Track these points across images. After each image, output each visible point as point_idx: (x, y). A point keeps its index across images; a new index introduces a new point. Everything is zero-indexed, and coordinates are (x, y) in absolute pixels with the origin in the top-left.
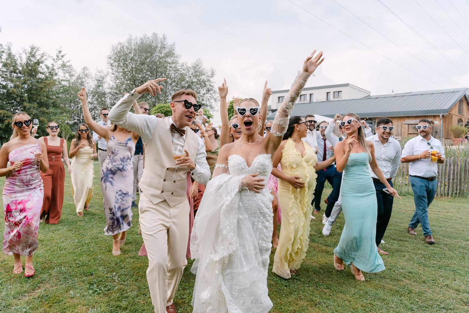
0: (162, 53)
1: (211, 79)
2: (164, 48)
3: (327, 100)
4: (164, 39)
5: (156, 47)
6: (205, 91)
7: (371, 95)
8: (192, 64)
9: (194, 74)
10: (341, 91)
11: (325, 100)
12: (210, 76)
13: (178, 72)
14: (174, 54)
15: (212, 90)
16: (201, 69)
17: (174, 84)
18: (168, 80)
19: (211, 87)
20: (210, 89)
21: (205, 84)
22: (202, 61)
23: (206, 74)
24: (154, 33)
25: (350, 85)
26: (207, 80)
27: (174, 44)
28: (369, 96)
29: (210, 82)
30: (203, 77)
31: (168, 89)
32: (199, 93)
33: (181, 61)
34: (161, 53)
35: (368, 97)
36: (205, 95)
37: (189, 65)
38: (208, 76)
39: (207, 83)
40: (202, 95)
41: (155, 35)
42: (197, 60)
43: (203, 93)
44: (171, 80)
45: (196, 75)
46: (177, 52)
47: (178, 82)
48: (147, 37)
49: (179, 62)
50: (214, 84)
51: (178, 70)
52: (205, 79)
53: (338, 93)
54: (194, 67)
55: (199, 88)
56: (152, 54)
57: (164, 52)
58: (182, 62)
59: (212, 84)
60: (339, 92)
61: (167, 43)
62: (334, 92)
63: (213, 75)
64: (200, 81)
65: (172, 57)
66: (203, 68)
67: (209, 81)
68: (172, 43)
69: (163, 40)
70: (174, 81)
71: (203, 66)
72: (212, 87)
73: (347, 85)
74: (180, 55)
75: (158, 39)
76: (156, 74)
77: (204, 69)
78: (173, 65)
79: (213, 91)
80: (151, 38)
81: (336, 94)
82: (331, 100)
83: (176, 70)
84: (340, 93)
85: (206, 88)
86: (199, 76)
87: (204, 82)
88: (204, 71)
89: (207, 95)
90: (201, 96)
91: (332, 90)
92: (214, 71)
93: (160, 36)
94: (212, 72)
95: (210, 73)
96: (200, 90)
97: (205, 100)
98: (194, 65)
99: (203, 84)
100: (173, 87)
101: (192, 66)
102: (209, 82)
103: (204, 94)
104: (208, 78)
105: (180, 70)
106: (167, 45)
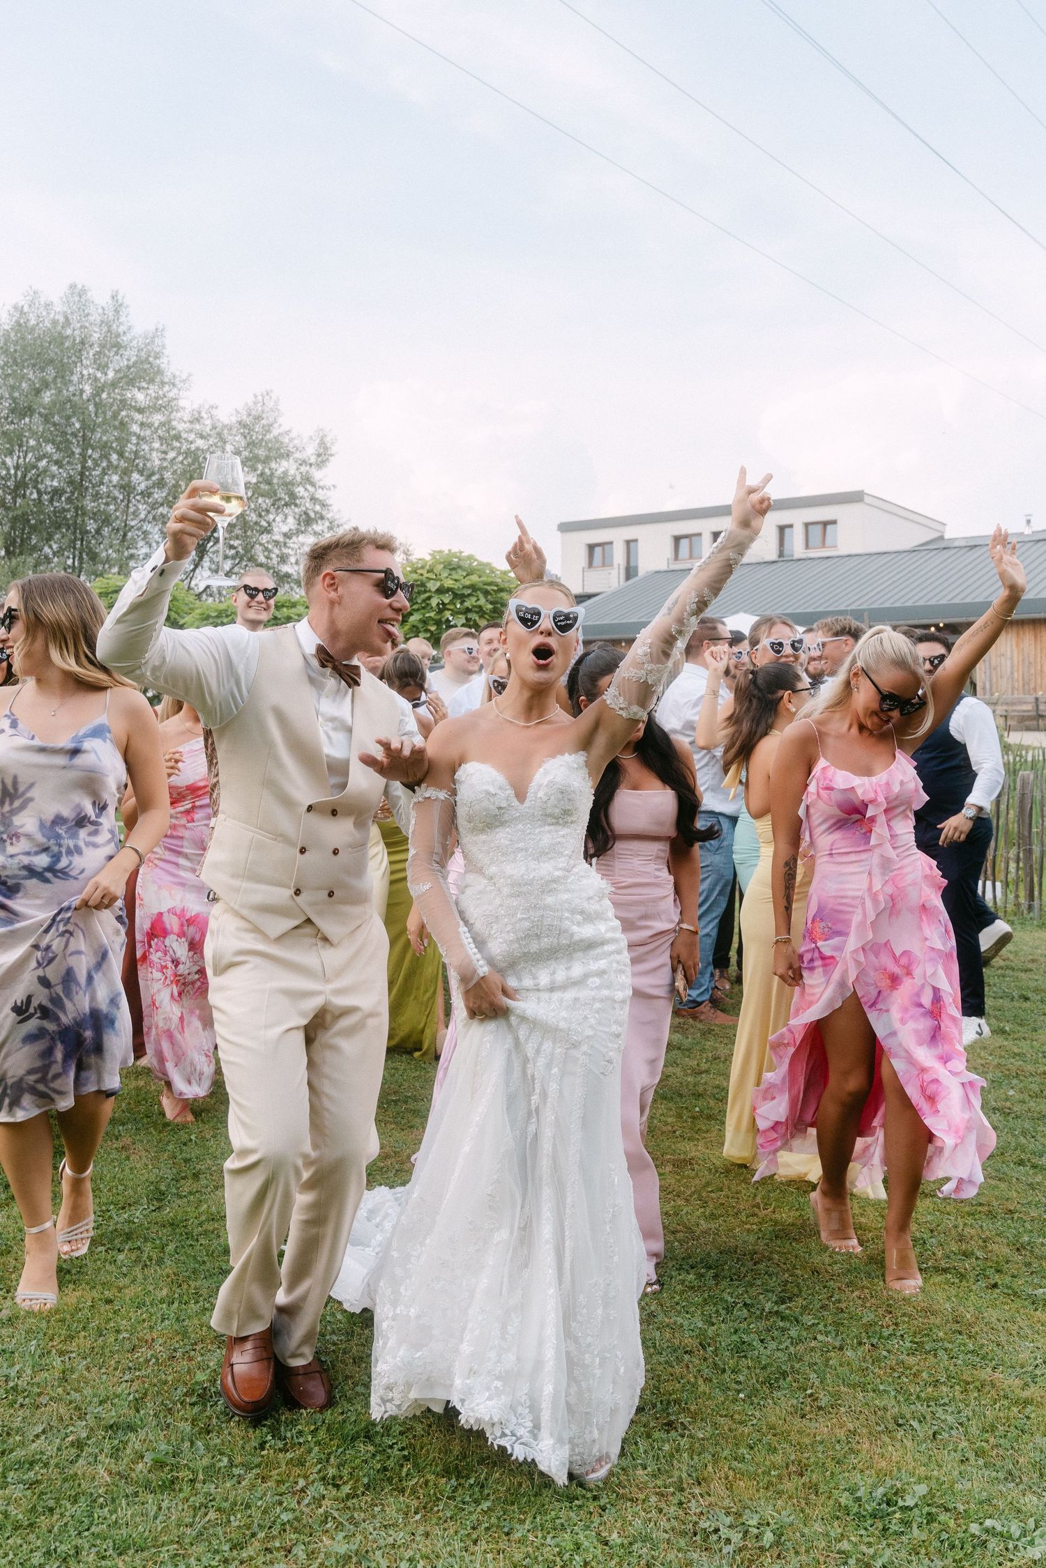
0: (106, 366)
1: (317, 475)
2: (118, 346)
3: (781, 554)
4: (117, 311)
5: (82, 343)
6: (291, 523)
7: (947, 536)
8: (237, 412)
9: (245, 453)
10: (834, 522)
11: (773, 556)
12: (313, 460)
13: (176, 444)
14: (159, 372)
15: (322, 518)
16: (275, 432)
17: (158, 495)
18: (135, 476)
19: (318, 508)
20: (312, 515)
21: (293, 496)
22: (277, 402)
23: (297, 455)
24: (73, 287)
25: (867, 499)
26: (298, 479)
27: (158, 332)
28: (942, 538)
29: (313, 485)
30: (284, 464)
31: (135, 514)
32: (268, 530)
33: (188, 401)
34: (103, 368)
35: (938, 545)
36: (294, 539)
37: (226, 415)
38: (304, 462)
39: (300, 491)
40: (281, 539)
41: (78, 293)
42: (256, 396)
43: (285, 529)
44: (149, 477)
45: (256, 459)
46: (173, 362)
47: (177, 486)
48: (43, 300)
49: (182, 403)
50: (329, 493)
51: (177, 437)
52: (292, 472)
53: (820, 527)
54: (245, 426)
55: (268, 511)
56: (63, 371)
57: (118, 363)
58: (196, 406)
59: (320, 494)
60: (825, 524)
61: (130, 328)
62: (807, 525)
63: (323, 456)
64: (269, 483)
65: (152, 381)
66: (281, 430)
67: (308, 480)
68: (152, 328)
69: (111, 314)
70: (161, 484)
71: (280, 420)
72: (323, 505)
73: (855, 497)
74: (184, 376)
75: (92, 310)
76: (84, 450)
77: (287, 433)
78: (157, 418)
79: (327, 524)
80: (59, 307)
81: (816, 531)
82: (796, 556)
83: (171, 437)
84: (829, 527)
85: (297, 510)
86: (266, 460)
87: (288, 485)
88: (286, 440)
89: (301, 538)
90: (277, 543)
91: (798, 518)
92: (328, 439)
93: (100, 298)
94: (322, 444)
95: (310, 452)
96: (271, 517)
97: (293, 560)
98: (245, 418)
99: (282, 494)
100: (154, 506)
101: (234, 419)
102: (308, 487)
103: (287, 536)
104: (304, 469)
105: (184, 435)
106: (129, 336)
